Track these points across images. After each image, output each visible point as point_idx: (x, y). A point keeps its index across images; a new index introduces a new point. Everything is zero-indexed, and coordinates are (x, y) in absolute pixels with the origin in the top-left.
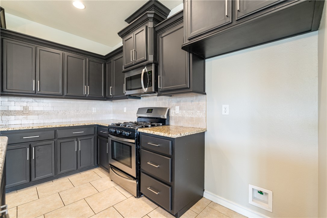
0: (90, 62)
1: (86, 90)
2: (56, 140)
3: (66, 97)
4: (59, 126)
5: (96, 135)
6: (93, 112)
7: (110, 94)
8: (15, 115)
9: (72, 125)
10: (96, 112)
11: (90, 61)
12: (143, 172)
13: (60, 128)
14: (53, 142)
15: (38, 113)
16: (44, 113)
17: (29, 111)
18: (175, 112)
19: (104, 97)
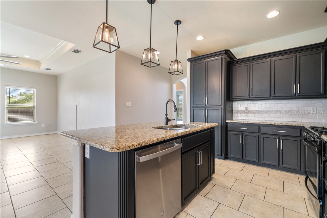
0: (301, 57)
1: (295, 89)
8: (241, 113)
9: (273, 124)
14: (257, 135)
16: (258, 112)
17: (248, 110)
19: (324, 94)
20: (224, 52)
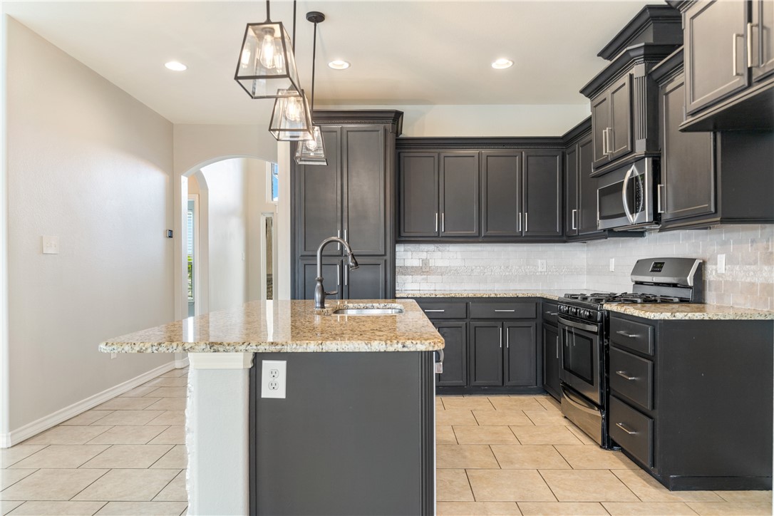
0: (529, 158)
1: (522, 223)
2: (468, 320)
3: (485, 239)
4: (473, 296)
5: (540, 321)
6: (540, 270)
7: (573, 228)
8: (413, 273)
9: (493, 296)
10: (545, 270)
11: (530, 156)
12: (614, 396)
13: (475, 300)
14: (462, 323)
15: (442, 272)
16: (450, 271)
17: (430, 267)
18: (716, 271)
19: (561, 234)
20: (393, 115)
